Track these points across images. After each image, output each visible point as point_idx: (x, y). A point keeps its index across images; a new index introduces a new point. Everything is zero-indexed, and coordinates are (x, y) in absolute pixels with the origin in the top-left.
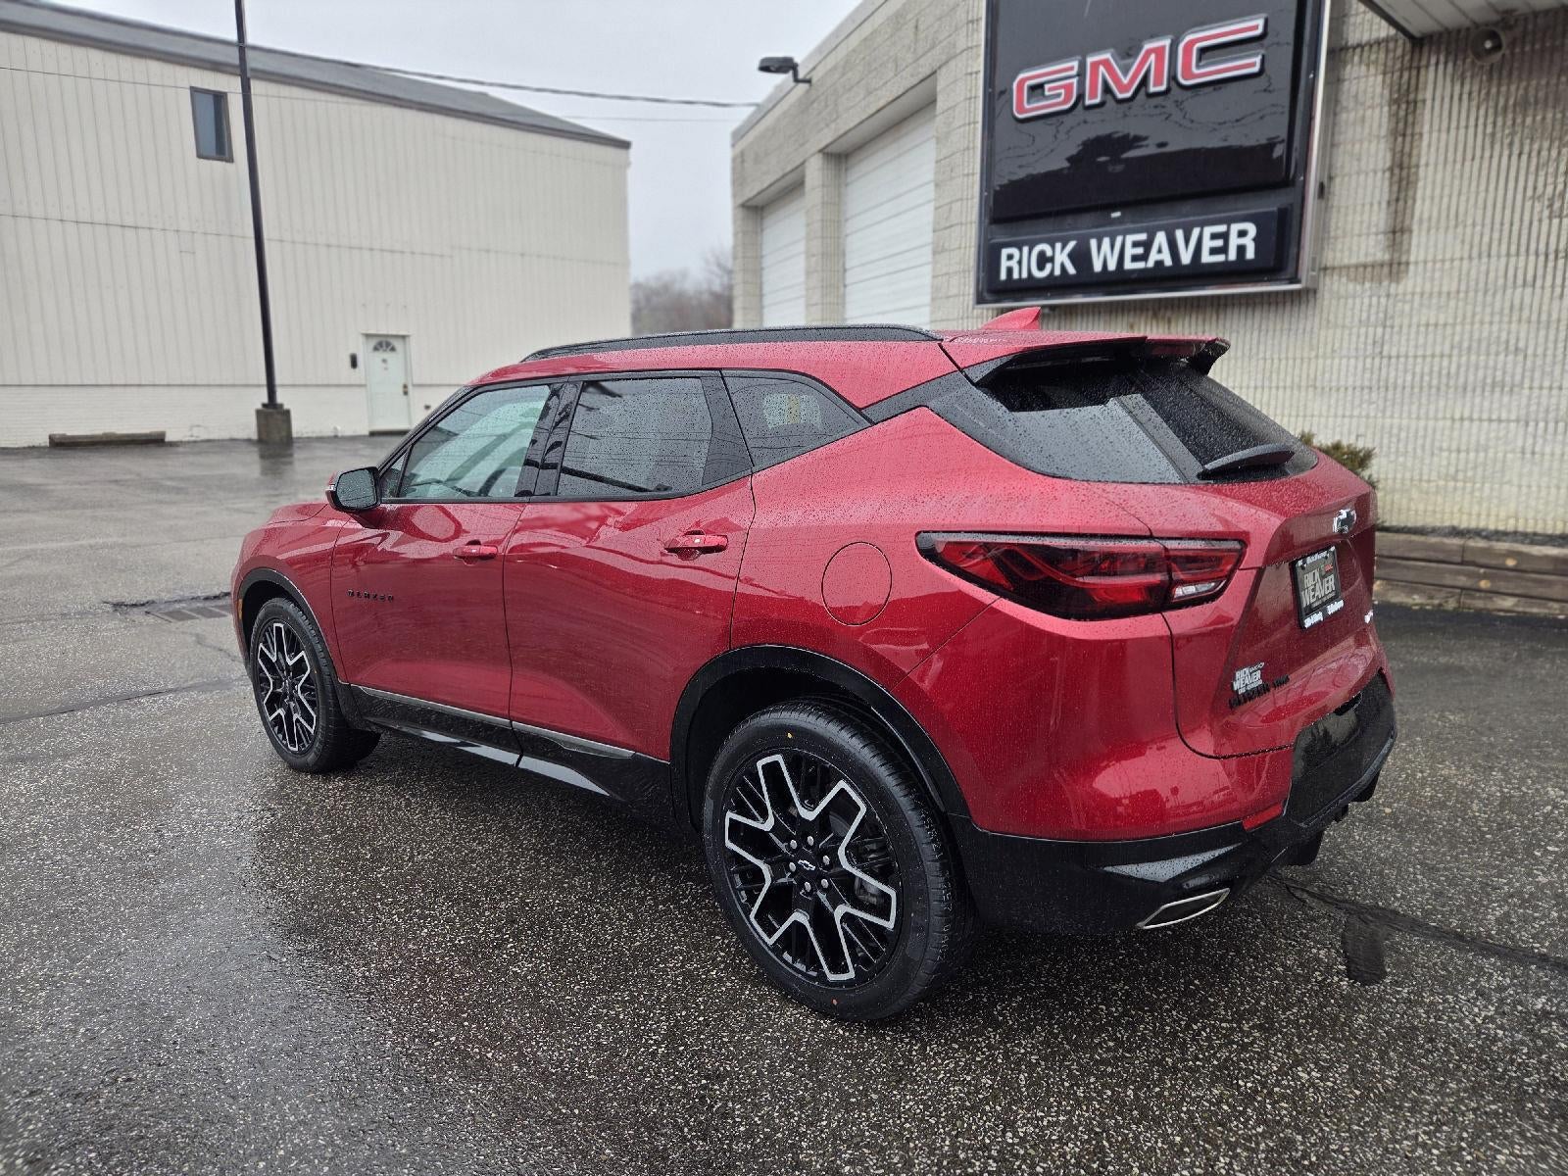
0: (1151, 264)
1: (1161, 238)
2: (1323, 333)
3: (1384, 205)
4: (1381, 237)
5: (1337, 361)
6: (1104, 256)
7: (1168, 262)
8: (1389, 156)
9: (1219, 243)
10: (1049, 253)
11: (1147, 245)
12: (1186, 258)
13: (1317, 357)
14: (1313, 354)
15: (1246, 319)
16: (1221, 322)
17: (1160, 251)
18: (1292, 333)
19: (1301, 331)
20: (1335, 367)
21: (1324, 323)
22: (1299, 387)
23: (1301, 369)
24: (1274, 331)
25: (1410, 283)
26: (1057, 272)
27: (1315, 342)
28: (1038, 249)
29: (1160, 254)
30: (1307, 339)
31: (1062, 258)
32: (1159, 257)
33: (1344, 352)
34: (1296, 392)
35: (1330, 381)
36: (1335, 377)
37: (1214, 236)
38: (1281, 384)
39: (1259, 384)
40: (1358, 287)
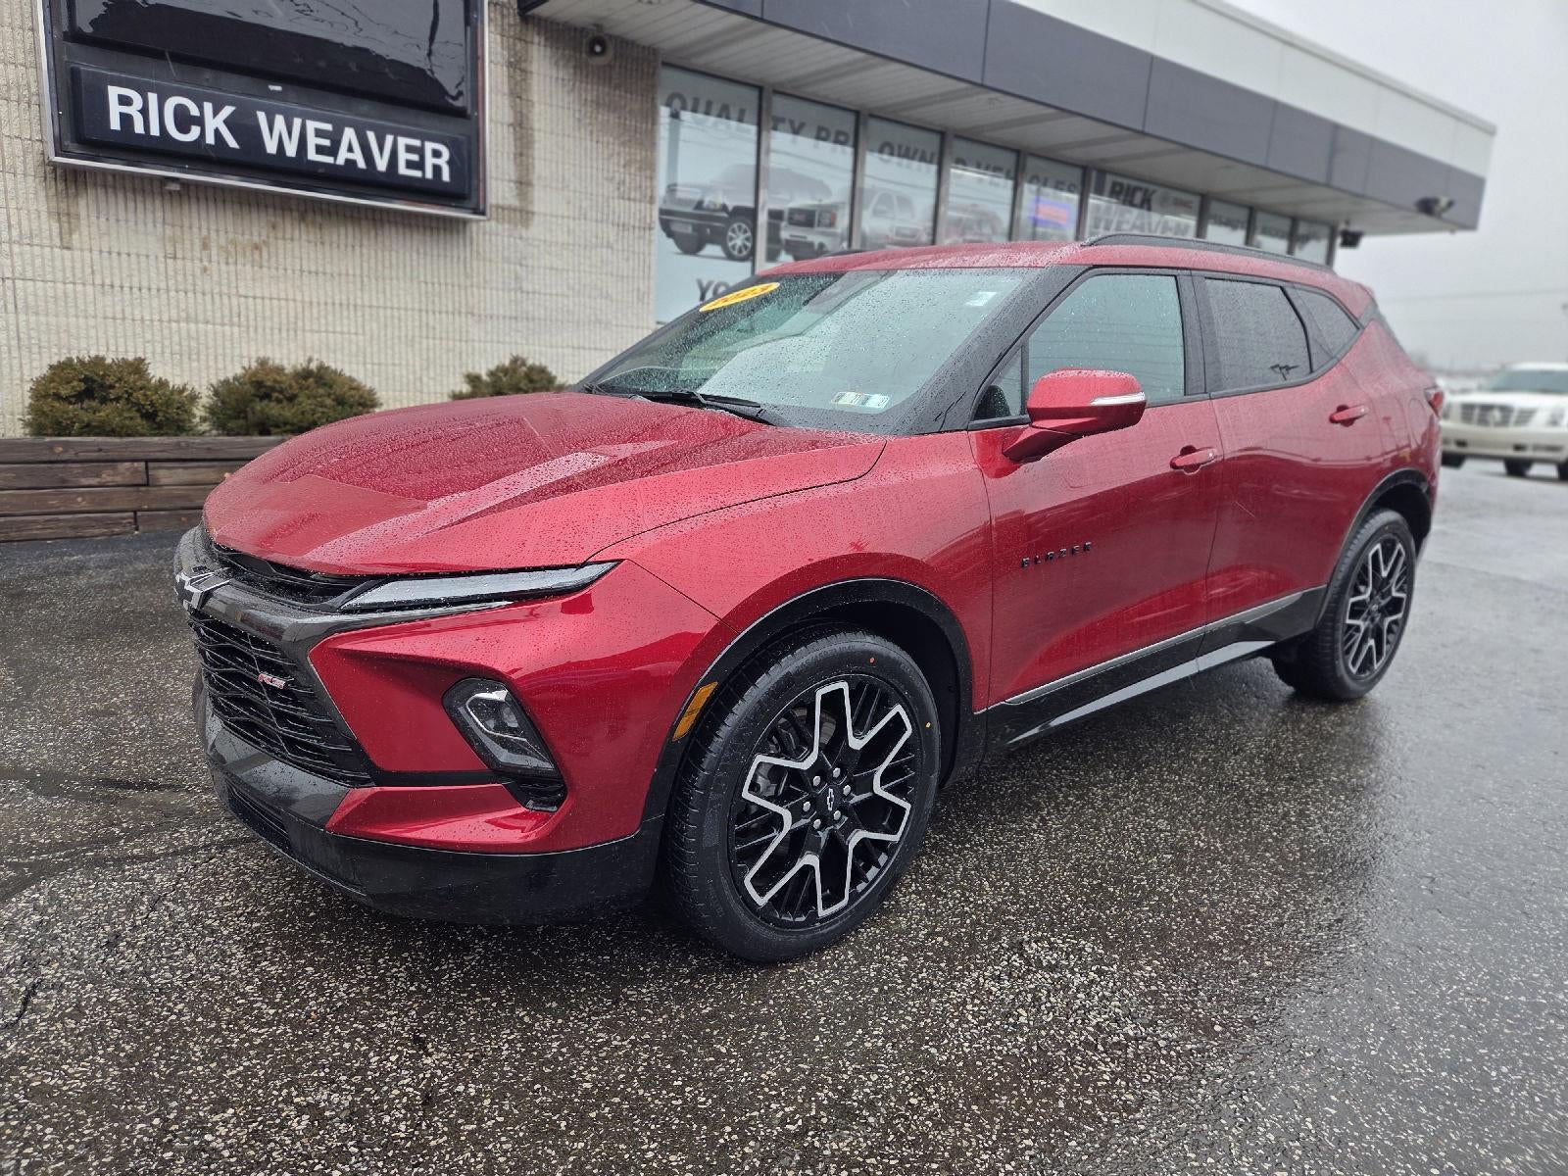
0: (341, 161)
1: (349, 134)
2: (475, 263)
3: (512, 156)
4: (512, 185)
5: (488, 291)
6: (278, 135)
7: (361, 164)
8: (512, 113)
9: (415, 157)
10: (194, 111)
11: (336, 139)
12: (382, 165)
13: (472, 286)
14: (469, 283)
15: (404, 238)
16: (380, 239)
17: (350, 149)
18: (448, 259)
19: (455, 260)
20: (488, 296)
21: (475, 254)
22: (460, 313)
23: (460, 296)
24: (432, 256)
25: (536, 230)
26: (210, 139)
27: (468, 270)
28: (172, 103)
29: (349, 152)
30: (462, 267)
31: (215, 123)
32: (350, 156)
33: (494, 285)
34: (457, 316)
35: (485, 310)
36: (488, 306)
37: (409, 149)
38: (444, 309)
39: (424, 307)
40: (500, 226)
